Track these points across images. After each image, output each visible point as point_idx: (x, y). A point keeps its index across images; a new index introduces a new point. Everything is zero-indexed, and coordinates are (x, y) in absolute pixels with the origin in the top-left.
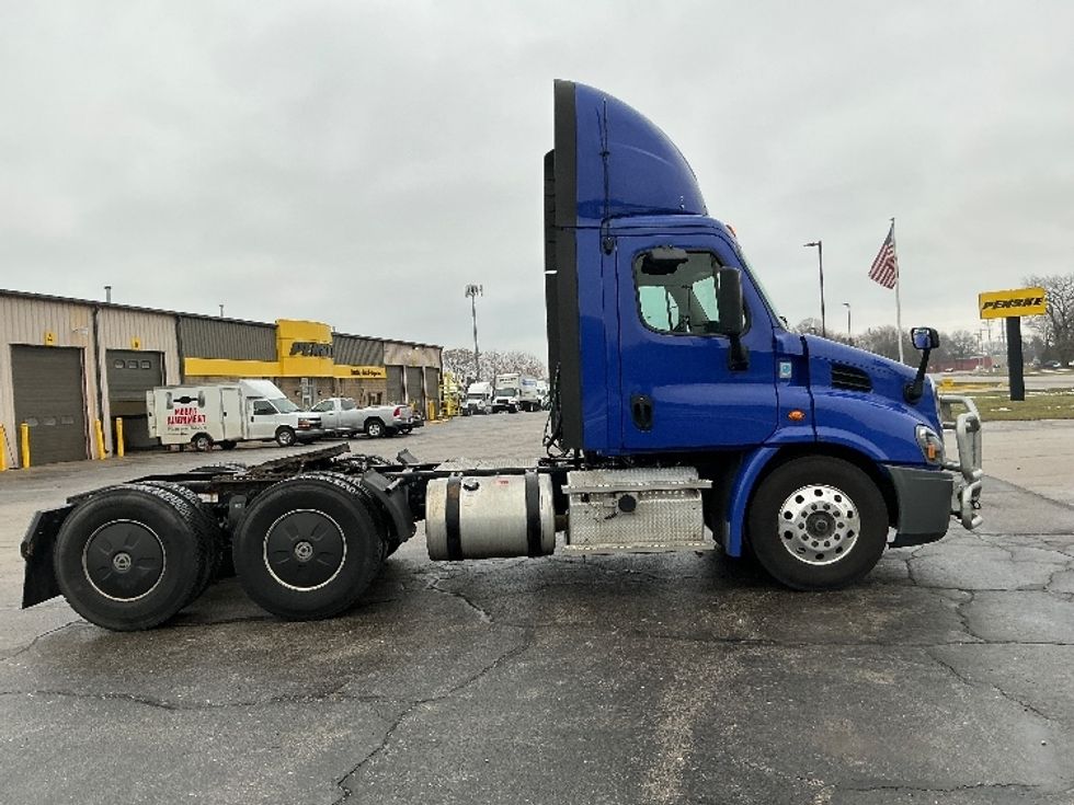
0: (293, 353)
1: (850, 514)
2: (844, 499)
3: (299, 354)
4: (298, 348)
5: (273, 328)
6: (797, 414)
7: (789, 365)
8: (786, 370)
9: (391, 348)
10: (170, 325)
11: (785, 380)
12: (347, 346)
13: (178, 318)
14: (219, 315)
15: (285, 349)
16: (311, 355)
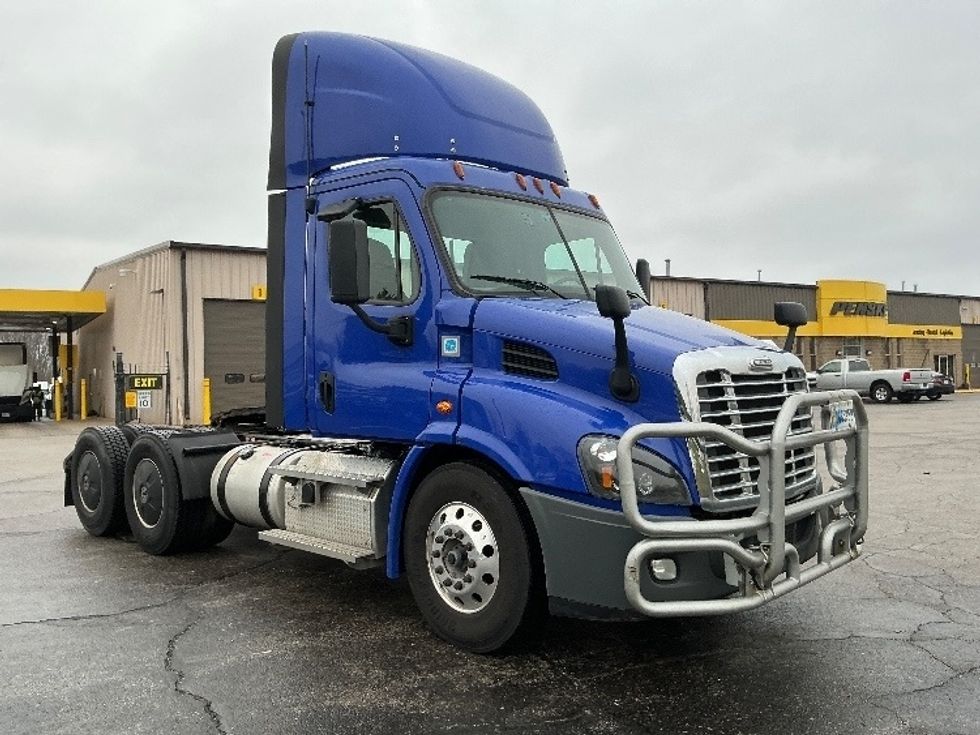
0: (833, 313)
1: (488, 551)
2: (486, 528)
3: (840, 314)
4: (841, 307)
5: (813, 289)
6: (445, 406)
7: (456, 340)
8: (451, 346)
9: (964, 305)
10: (699, 291)
11: (450, 359)
12: (905, 304)
13: (707, 284)
14: (756, 280)
15: (825, 307)
16: (854, 314)
